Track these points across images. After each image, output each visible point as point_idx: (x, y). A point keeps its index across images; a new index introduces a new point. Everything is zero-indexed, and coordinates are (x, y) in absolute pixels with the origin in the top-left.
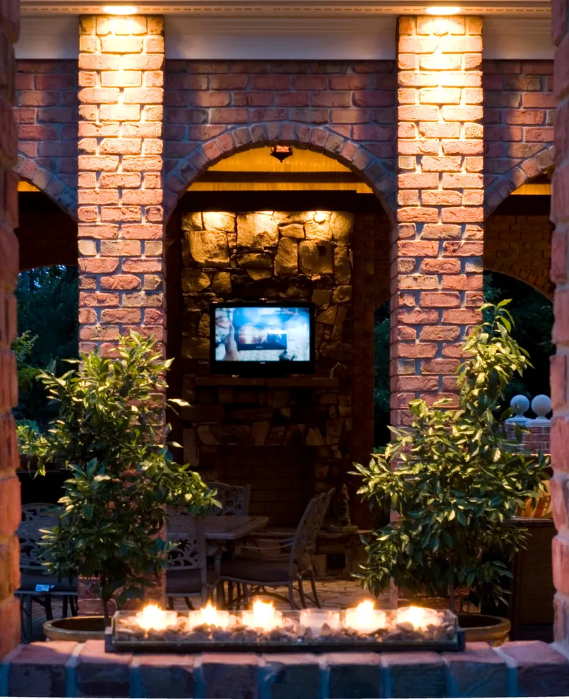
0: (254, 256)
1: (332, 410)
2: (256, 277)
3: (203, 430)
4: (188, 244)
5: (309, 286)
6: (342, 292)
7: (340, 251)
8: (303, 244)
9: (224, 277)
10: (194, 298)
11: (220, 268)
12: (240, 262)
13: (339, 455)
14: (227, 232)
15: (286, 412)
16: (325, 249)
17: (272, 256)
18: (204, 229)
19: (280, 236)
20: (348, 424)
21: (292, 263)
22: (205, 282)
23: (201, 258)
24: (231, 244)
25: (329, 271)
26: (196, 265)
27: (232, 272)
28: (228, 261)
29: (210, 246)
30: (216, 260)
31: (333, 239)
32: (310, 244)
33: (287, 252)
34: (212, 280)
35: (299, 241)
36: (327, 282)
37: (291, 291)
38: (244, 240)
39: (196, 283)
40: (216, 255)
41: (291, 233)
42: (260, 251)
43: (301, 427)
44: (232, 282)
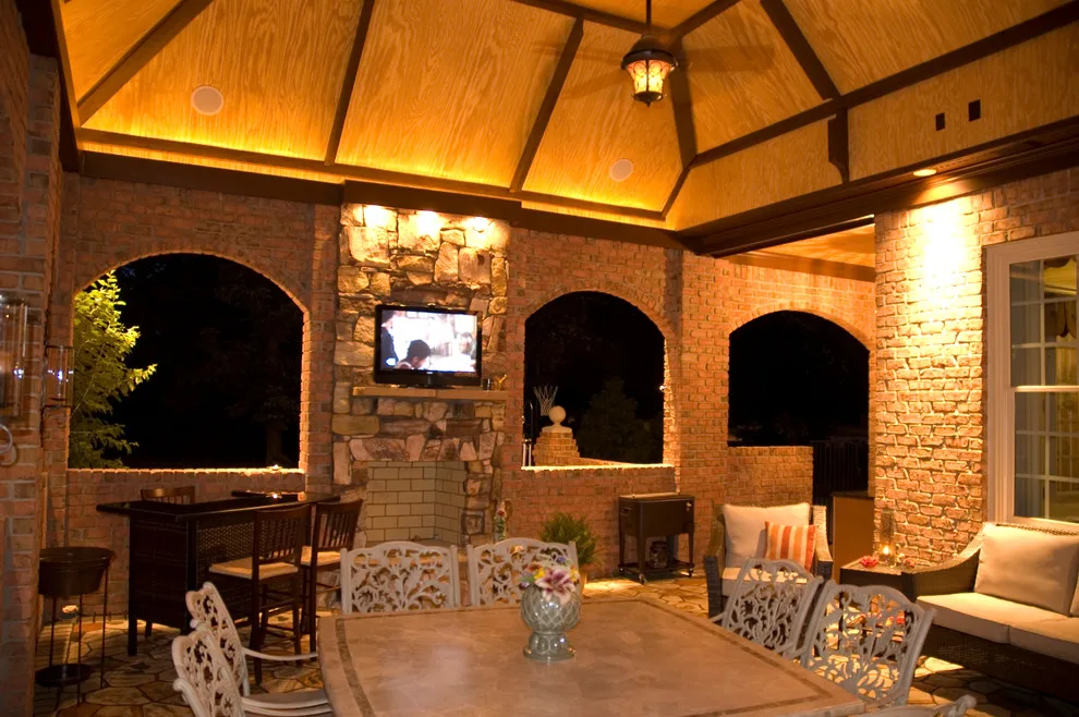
0: (415, 260)
1: (486, 424)
2: (417, 281)
3: (356, 444)
4: (347, 239)
5: (468, 294)
6: (498, 303)
7: (498, 262)
8: (463, 251)
9: (383, 280)
10: (351, 299)
11: (380, 269)
12: (401, 264)
13: (490, 470)
14: (389, 231)
15: (442, 426)
16: (483, 258)
17: (434, 261)
18: (364, 225)
19: (442, 241)
20: (501, 438)
21: (452, 270)
22: (363, 282)
23: (360, 256)
24: (392, 245)
25: (487, 281)
26: (353, 263)
27: (392, 274)
28: (387, 261)
29: (370, 245)
30: (376, 260)
31: (491, 249)
32: (471, 252)
33: (448, 258)
34: (370, 281)
35: (459, 248)
36: (485, 291)
37: (450, 299)
38: (405, 240)
39: (354, 283)
40: (376, 255)
41: (452, 238)
42: (421, 254)
43: (456, 441)
44: (391, 284)
